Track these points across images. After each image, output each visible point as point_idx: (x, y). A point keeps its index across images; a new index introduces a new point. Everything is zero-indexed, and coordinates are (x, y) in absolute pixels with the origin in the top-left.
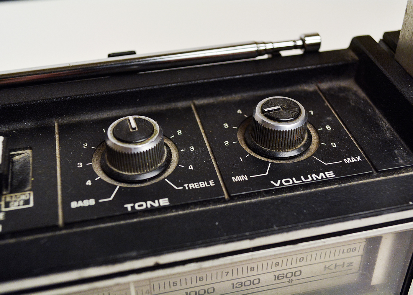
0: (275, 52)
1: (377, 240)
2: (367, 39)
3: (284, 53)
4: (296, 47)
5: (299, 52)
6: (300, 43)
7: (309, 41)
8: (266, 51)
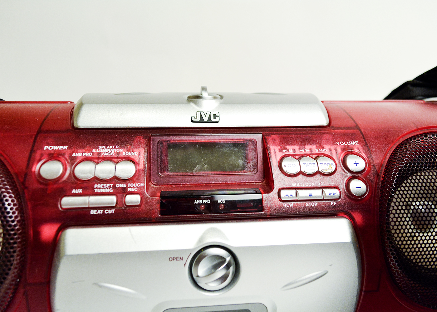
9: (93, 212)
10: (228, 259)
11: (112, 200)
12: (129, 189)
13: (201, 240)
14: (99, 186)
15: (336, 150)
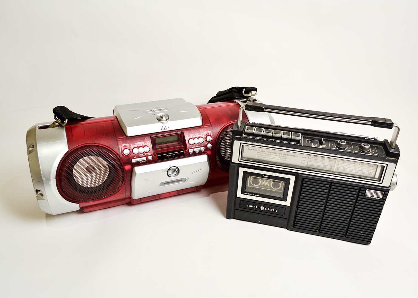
0: (369, 138)
1: (378, 166)
2: (387, 141)
3: (370, 139)
4: (373, 138)
5: (374, 139)
6: (374, 138)
7: (375, 138)
8: (367, 138)
9: (140, 162)
10: (177, 169)
11: (145, 158)
12: (149, 155)
13: (169, 166)
14: (141, 155)
15: (204, 134)
